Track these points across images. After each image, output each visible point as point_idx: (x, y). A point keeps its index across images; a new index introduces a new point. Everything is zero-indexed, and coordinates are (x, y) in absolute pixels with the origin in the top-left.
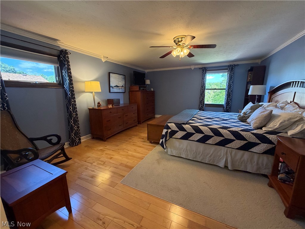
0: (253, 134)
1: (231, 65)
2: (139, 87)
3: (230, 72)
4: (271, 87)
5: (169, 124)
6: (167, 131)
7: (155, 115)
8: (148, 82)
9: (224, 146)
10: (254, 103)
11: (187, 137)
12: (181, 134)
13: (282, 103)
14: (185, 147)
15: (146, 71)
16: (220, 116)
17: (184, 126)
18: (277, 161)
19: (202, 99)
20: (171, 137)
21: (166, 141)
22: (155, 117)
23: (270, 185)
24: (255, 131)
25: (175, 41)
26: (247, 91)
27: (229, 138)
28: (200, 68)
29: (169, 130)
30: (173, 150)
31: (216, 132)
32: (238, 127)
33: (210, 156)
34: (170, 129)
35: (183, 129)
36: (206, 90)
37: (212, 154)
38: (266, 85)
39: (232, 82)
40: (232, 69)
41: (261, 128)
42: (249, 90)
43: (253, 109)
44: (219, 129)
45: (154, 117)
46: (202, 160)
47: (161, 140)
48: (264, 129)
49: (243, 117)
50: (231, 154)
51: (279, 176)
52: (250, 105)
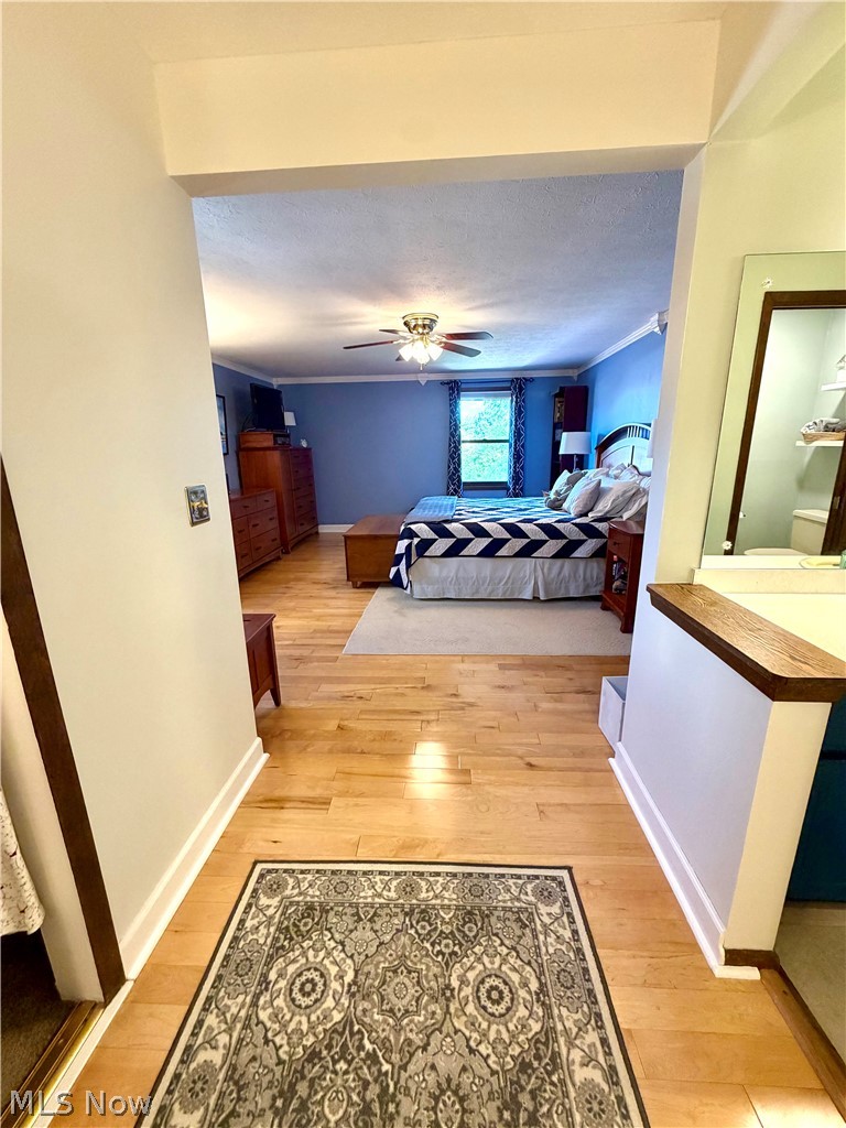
0: (575, 524)
1: (517, 379)
2: (275, 436)
3: (517, 397)
4: (600, 437)
5: (413, 527)
6: (410, 544)
7: (317, 525)
8: (289, 419)
9: (529, 556)
10: (571, 471)
11: (456, 550)
12: (442, 545)
13: (617, 469)
14: (452, 574)
15: (276, 382)
16: (512, 505)
17: (447, 526)
18: (610, 564)
19: (455, 468)
20: (421, 554)
21: (409, 566)
22: (320, 531)
23: (605, 608)
24: (578, 521)
25: (406, 324)
26: (556, 445)
27: (538, 538)
28: (443, 383)
29: (416, 541)
30: (425, 586)
31: (514, 531)
32: (551, 518)
33: (506, 583)
34: (418, 537)
35: (447, 534)
36: (462, 445)
37: (509, 578)
38: (590, 431)
39: (523, 424)
40: (521, 389)
41: (586, 515)
42: (559, 442)
43: (571, 483)
44: (518, 524)
45: (317, 533)
46: (490, 594)
47: (394, 570)
48: (590, 515)
49: (556, 500)
50: (542, 570)
51: (614, 586)
52: (565, 475)
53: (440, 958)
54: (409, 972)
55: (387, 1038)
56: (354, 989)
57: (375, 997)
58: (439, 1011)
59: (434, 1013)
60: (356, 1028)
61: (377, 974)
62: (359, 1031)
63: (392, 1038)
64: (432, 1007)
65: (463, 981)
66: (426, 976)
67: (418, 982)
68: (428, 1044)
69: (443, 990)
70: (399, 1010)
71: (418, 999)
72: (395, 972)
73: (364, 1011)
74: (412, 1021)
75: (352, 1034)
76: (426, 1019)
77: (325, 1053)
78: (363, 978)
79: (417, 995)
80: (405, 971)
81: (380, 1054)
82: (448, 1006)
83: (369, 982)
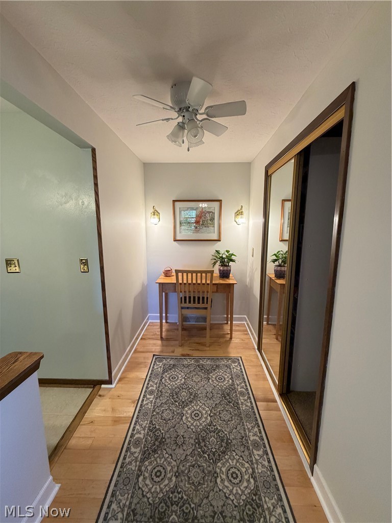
53: (179, 490)
54: (193, 483)
55: (200, 458)
56: (216, 475)
57: (206, 472)
58: (181, 467)
59: (183, 466)
60: (211, 461)
61: (207, 482)
62: (210, 460)
63: (198, 458)
64: (184, 468)
65: (170, 479)
66: (186, 481)
67: (189, 478)
68: (186, 456)
69: (179, 475)
70: (196, 467)
71: (189, 472)
72: (199, 483)
73: (209, 467)
74: (191, 463)
75: (212, 459)
76: (186, 464)
77: (220, 453)
78: (213, 480)
79: (190, 473)
80: (195, 483)
81: (202, 453)
82: (178, 469)
83: (210, 478)
